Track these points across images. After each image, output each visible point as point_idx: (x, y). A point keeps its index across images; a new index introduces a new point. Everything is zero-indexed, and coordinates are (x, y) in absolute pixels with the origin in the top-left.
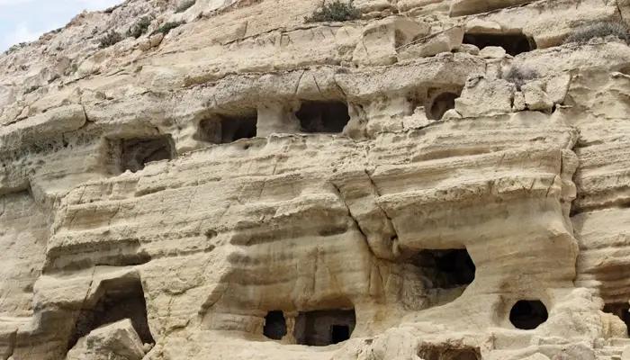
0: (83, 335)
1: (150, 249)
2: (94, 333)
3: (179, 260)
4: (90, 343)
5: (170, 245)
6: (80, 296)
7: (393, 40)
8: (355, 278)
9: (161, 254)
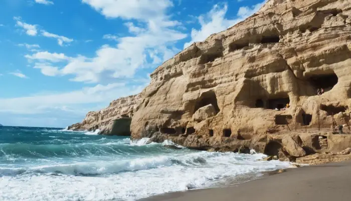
0: (197, 110)
1: (217, 81)
2: (200, 108)
3: (227, 84)
4: (200, 111)
5: (224, 80)
6: (196, 98)
7: (292, 15)
8: (286, 85)
9: (221, 83)
